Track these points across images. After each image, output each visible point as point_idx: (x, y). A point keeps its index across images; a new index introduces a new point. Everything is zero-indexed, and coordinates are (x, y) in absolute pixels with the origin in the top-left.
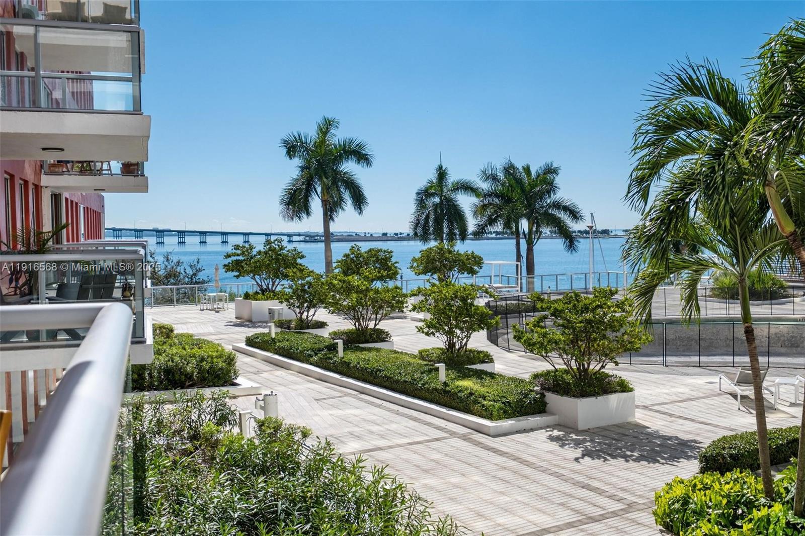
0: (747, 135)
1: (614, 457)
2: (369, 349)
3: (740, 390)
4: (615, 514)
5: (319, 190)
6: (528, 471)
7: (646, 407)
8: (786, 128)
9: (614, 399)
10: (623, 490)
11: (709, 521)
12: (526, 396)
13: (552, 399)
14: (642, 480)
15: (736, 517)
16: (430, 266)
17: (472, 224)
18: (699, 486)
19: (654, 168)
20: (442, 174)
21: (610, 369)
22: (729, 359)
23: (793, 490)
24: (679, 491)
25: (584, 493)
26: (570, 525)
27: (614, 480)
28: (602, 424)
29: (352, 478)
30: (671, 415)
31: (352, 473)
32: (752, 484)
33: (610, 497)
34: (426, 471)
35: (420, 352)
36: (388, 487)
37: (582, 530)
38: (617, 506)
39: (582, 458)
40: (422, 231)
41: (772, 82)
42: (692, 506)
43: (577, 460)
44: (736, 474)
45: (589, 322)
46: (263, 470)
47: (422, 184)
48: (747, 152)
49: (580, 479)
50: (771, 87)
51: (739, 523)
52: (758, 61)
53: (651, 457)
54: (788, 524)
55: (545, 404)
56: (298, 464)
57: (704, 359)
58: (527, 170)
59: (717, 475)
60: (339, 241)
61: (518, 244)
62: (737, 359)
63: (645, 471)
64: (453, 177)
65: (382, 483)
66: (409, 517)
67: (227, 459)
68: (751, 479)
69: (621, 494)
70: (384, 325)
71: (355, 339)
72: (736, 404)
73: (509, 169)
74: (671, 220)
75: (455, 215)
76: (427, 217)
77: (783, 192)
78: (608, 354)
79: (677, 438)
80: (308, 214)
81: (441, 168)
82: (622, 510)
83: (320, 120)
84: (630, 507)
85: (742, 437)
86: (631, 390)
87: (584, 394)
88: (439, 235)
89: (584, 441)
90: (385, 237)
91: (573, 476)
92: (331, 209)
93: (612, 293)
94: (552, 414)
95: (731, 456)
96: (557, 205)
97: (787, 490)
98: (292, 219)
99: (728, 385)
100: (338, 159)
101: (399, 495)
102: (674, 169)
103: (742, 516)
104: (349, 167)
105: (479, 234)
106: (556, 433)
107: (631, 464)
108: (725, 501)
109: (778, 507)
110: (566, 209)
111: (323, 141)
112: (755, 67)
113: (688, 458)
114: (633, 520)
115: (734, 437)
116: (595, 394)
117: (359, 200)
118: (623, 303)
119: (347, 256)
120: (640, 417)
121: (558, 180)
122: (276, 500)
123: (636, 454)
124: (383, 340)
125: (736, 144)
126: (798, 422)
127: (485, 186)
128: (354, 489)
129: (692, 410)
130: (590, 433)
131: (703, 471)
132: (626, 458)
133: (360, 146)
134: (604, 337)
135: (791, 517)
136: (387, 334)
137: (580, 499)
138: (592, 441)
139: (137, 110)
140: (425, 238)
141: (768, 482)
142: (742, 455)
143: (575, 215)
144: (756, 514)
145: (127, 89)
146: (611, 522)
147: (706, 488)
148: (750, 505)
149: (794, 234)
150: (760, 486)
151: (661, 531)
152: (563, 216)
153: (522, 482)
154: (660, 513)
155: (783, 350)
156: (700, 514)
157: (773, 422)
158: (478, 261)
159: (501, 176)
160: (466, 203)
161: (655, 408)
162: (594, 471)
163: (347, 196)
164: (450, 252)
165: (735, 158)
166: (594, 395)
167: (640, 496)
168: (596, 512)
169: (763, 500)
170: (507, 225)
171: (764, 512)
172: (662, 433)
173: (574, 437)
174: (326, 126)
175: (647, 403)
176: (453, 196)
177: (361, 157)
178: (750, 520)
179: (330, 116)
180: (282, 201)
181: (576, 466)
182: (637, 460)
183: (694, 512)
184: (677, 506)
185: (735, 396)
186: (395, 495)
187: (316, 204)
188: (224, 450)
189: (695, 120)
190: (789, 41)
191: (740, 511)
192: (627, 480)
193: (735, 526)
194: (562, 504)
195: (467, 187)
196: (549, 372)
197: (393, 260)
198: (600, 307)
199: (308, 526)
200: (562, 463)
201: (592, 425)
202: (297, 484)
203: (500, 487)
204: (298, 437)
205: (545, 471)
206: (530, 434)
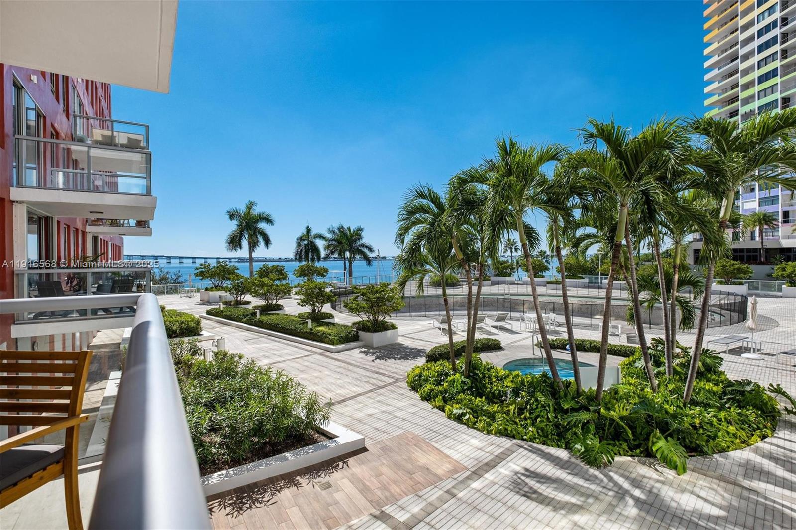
0: (445, 216)
1: (390, 359)
2: (273, 314)
3: (442, 326)
4: (390, 384)
5: (247, 236)
6: (351, 368)
7: (403, 336)
8: (459, 215)
9: (389, 332)
10: (394, 373)
11: (430, 383)
12: (350, 333)
13: (362, 334)
14: (402, 368)
15: (441, 381)
16: (303, 274)
17: (323, 253)
18: (426, 369)
19: (407, 229)
20: (309, 230)
21: (387, 319)
22: (437, 313)
23: (464, 368)
24: (417, 371)
25: (376, 376)
26: (370, 391)
27: (390, 369)
28: (384, 344)
29: (266, 377)
30: (414, 339)
31: (266, 375)
32: (448, 365)
33: (388, 377)
34: (302, 371)
35: (299, 314)
36: (284, 380)
37: (376, 393)
38: (391, 381)
39: (376, 360)
40: (299, 257)
41: (453, 195)
42: (423, 378)
43: (373, 361)
44: (441, 362)
45: (378, 298)
46: (217, 377)
47: (299, 234)
48: (445, 224)
49: (375, 370)
50: (454, 197)
51: (442, 383)
52: (448, 186)
53: (405, 358)
54: (462, 382)
55: (358, 336)
56: (237, 373)
57: (427, 313)
58: (349, 229)
59: (433, 363)
60: (256, 261)
61: (345, 263)
62: (441, 313)
63: (403, 364)
64: (314, 232)
65: (281, 378)
66: (295, 394)
67: (198, 373)
68: (447, 364)
69: (393, 375)
70: (280, 302)
71: (265, 310)
72: (441, 332)
73: (341, 229)
74: (413, 253)
75: (316, 250)
76: (302, 250)
77: (458, 242)
78: (387, 312)
79: (416, 348)
80: (241, 248)
81: (308, 227)
82: (393, 382)
83: (247, 202)
84: (397, 380)
85: (443, 346)
86: (397, 328)
87: (376, 331)
88: (307, 259)
89: (376, 352)
90: (280, 260)
91: (372, 368)
92: (253, 245)
93: (388, 285)
94: (362, 341)
95: (439, 354)
96: (363, 245)
97: (461, 368)
98: (232, 250)
99: (437, 324)
100: (257, 221)
101: (290, 384)
102: (415, 230)
103: (443, 380)
104: (262, 225)
105: (327, 258)
106: (363, 349)
107: (397, 361)
108: (436, 374)
109: (458, 375)
110: (367, 247)
111: (249, 213)
112: (447, 189)
113: (421, 357)
114: (398, 386)
115: (440, 346)
116: (381, 331)
117: (267, 241)
118: (393, 289)
119: (261, 269)
120: (400, 340)
121: (363, 234)
122: (225, 391)
123: (399, 357)
124: (280, 309)
125: (440, 220)
126: (465, 338)
127: (329, 236)
128: (267, 383)
129: (423, 335)
130: (379, 348)
131: (427, 362)
132: (395, 359)
133: (268, 215)
134: (385, 305)
135: (463, 379)
136: (282, 306)
137: (375, 379)
138: (380, 352)
139: (149, 193)
140: (300, 260)
141: (454, 364)
142: (443, 354)
143: (371, 250)
144: (449, 379)
145: (143, 182)
146: (389, 388)
147: (429, 369)
148: (447, 375)
149: (463, 259)
150: (451, 367)
151: (410, 390)
152: (365, 250)
153: (349, 373)
154: (409, 381)
155: (459, 308)
156: (426, 381)
157: (456, 339)
158: (326, 271)
159: (337, 231)
160: (320, 244)
161: (407, 335)
162: (381, 366)
163: (261, 239)
164: (313, 267)
165: (440, 226)
167: (402, 375)
168: (381, 384)
169: (452, 373)
170: (340, 254)
171: (452, 377)
172: (410, 347)
173: (372, 350)
174: (250, 206)
175: (404, 334)
176: (314, 240)
177: (269, 221)
178: (447, 382)
179: (252, 200)
180: (227, 242)
181: (373, 364)
182: (400, 359)
183: (424, 380)
184: (417, 378)
185: (440, 329)
186: (288, 384)
187: (245, 243)
188: (196, 368)
189: (423, 209)
190: (460, 179)
191: (443, 378)
192: (395, 368)
193: (441, 385)
194: (366, 382)
195: (321, 237)
196: (360, 322)
197: (285, 271)
198: (383, 291)
199: (243, 403)
200: (367, 363)
201: (379, 345)
202: (237, 383)
203: (338, 376)
204: (237, 359)
205: (359, 367)
206: (352, 350)
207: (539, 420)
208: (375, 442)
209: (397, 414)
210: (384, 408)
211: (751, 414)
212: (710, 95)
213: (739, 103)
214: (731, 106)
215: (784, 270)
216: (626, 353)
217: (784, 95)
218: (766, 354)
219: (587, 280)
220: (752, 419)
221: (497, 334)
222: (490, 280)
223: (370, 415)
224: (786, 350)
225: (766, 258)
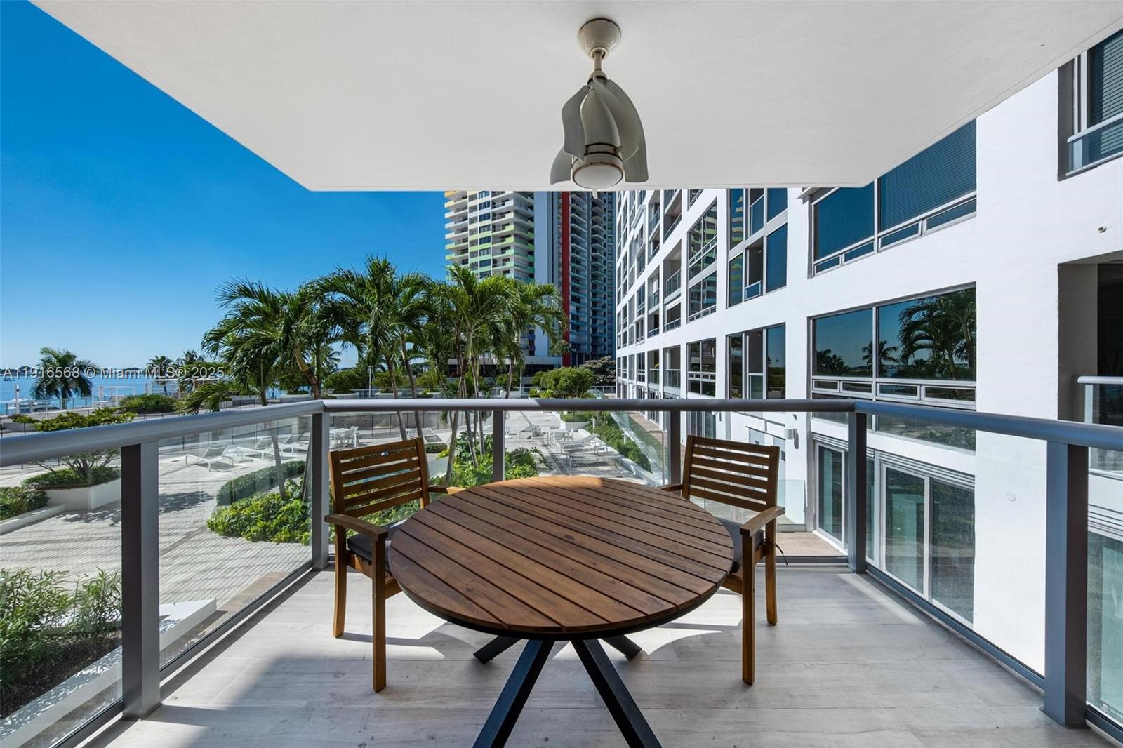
4: (181, 542)
6: (71, 545)
11: (257, 521)
12: (24, 497)
13: (52, 493)
15: (269, 515)
38: (179, 538)
39: (117, 523)
42: (243, 518)
55: (47, 499)
63: (179, 515)
72: (205, 468)
79: (184, 494)
82: (184, 538)
87: (96, 483)
94: (54, 505)
106: (69, 516)
114: (199, 540)
115: (235, 481)
126: (303, 459)
131: (220, 504)
154: (217, 529)
156: (249, 520)
157: (287, 461)
166: (104, 482)
167: (190, 528)
169: (283, 502)
183: (245, 520)
184: (233, 521)
192: (171, 523)
200: (101, 531)
201: (102, 503)
205: (88, 540)
206: (40, 524)
207: (406, 513)
208: (226, 601)
209: (231, 564)
210: (203, 567)
211: (527, 468)
212: (449, 241)
213: (468, 254)
214: (463, 255)
215: (502, 380)
216: (433, 449)
217: (495, 257)
218: (513, 434)
219: (358, 394)
220: (528, 470)
221: (292, 458)
222: (231, 400)
223: (184, 582)
224: (523, 429)
225: (486, 372)
